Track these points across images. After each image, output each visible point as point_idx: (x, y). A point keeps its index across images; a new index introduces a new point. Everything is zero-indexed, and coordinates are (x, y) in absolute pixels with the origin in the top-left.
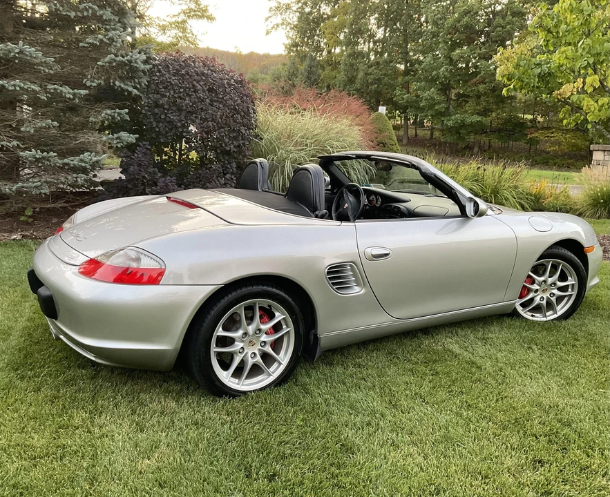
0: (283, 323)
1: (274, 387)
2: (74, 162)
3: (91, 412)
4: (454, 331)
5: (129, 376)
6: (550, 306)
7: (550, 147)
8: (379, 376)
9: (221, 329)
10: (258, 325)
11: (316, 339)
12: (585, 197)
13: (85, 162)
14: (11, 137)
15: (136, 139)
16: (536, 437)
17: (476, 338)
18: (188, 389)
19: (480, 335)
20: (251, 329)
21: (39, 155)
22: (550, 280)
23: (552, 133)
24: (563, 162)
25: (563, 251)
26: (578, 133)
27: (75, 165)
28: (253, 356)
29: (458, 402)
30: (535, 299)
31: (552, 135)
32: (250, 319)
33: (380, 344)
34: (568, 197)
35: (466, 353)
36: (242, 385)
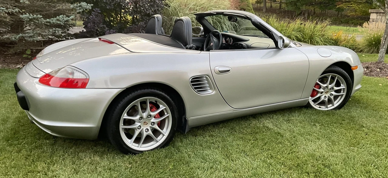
0: (165, 111)
1: (160, 148)
2: (53, 21)
3: (49, 164)
4: (271, 116)
5: (74, 144)
6: (330, 101)
7: (350, 13)
8: (223, 142)
9: (126, 114)
10: (149, 113)
11: (186, 121)
12: (364, 40)
13: (60, 21)
14: (15, 7)
15: (92, 7)
16: (308, 174)
17: (284, 120)
18: (108, 150)
19: (286, 118)
20: (145, 115)
21: (31, 16)
22: (330, 86)
23: (351, 4)
24: (357, 22)
25: (338, 69)
26: (366, 4)
27: (54, 23)
28: (147, 130)
29: (266, 154)
30: (321, 97)
31: (351, 6)
32: (144, 109)
33: (227, 124)
34: (355, 41)
35: (276, 128)
36: (140, 147)
